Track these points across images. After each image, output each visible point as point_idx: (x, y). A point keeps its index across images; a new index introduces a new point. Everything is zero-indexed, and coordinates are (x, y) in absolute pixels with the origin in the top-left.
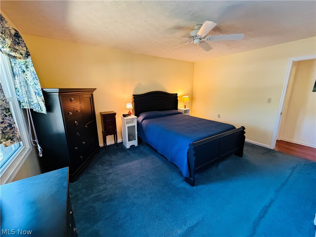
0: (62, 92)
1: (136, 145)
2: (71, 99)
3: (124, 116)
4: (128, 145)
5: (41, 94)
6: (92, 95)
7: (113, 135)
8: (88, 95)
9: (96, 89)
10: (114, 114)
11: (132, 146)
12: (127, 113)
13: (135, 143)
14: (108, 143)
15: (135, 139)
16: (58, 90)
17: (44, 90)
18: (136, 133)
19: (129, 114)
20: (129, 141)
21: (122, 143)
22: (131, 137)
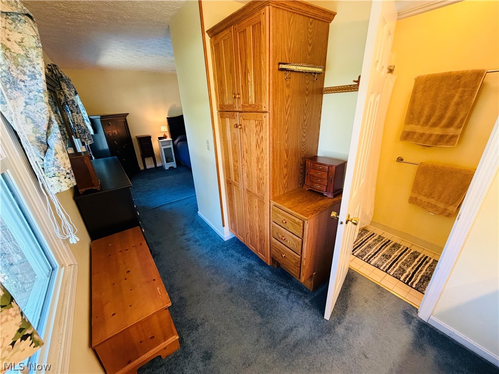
0: (102, 117)
1: (175, 166)
2: (109, 124)
3: (160, 138)
4: (167, 166)
5: (89, 120)
6: (126, 119)
7: (152, 158)
8: (122, 120)
9: (128, 114)
10: (150, 137)
11: (171, 168)
12: (162, 136)
13: (173, 164)
14: (148, 167)
15: (173, 161)
16: (100, 117)
17: (90, 117)
18: (173, 154)
19: (165, 137)
20: (167, 162)
21: (162, 166)
22: (169, 160)
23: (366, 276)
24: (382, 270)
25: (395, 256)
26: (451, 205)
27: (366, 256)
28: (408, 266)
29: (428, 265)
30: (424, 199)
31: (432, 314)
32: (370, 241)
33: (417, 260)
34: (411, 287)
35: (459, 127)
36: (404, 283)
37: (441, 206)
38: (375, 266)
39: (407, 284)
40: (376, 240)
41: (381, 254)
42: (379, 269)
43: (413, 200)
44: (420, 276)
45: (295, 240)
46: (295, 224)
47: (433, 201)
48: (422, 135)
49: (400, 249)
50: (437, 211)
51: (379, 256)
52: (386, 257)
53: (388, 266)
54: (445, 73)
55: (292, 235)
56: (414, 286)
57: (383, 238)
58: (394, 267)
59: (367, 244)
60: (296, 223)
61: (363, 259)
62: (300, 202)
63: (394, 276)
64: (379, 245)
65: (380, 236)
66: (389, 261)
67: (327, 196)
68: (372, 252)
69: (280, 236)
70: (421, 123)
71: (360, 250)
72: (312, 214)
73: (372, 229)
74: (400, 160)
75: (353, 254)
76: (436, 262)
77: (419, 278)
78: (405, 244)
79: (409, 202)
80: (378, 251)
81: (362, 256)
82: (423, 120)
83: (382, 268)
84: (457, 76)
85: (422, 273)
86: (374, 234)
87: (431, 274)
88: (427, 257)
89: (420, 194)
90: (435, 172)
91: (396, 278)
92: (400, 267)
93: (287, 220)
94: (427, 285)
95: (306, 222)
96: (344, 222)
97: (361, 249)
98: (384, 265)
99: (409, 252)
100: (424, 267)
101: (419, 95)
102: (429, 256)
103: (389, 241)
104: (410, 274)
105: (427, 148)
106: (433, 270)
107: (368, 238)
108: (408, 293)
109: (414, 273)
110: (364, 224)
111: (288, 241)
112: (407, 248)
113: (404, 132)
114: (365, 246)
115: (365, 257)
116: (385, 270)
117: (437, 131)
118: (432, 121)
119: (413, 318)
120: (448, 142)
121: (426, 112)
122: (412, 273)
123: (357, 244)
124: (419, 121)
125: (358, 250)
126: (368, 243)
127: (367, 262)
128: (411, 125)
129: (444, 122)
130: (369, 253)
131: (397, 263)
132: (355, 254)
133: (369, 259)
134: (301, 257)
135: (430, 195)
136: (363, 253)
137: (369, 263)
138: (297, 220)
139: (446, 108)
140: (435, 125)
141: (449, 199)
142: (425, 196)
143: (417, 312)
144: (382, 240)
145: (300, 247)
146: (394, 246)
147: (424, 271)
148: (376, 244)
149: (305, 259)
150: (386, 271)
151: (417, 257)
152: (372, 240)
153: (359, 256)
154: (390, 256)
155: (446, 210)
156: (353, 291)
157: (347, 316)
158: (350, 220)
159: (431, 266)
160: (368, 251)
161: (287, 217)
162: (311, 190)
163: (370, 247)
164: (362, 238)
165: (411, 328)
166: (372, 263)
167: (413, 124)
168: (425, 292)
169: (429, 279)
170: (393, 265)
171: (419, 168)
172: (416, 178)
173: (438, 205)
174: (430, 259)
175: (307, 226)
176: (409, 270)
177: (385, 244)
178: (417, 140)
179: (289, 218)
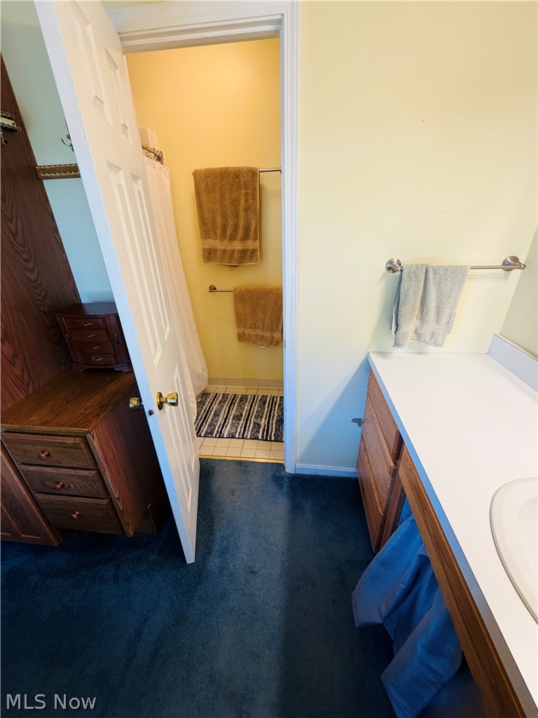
23: (223, 458)
24: (239, 438)
25: (246, 412)
26: (276, 331)
27: (216, 429)
28: (261, 417)
29: (277, 406)
30: (252, 332)
31: (296, 462)
32: (215, 407)
33: (267, 405)
34: (271, 441)
35: (255, 239)
36: (263, 440)
37: (268, 335)
38: (229, 438)
39: (266, 440)
40: (221, 402)
41: (231, 418)
42: (235, 438)
43: (241, 337)
44: (274, 422)
45: (85, 478)
46: (69, 450)
47: (259, 332)
48: (224, 252)
49: (248, 400)
50: (266, 341)
51: (230, 421)
52: (237, 418)
53: (243, 429)
54: (222, 168)
55: (72, 472)
56: (273, 439)
57: (228, 395)
58: (249, 427)
59: (213, 413)
60: (71, 448)
61: (214, 436)
62: (68, 402)
63: (252, 439)
64: (226, 408)
65: (224, 394)
66: (241, 422)
67: (122, 372)
68: (221, 420)
69: (51, 484)
70: (219, 236)
71: (207, 426)
72: (98, 415)
73: (212, 390)
74: (213, 289)
75: (200, 436)
76: (282, 398)
77: (274, 425)
78: (251, 393)
79: (239, 340)
80: (227, 415)
81: (211, 433)
82: (219, 231)
83: (237, 436)
84: (235, 174)
85: (275, 419)
86: (217, 394)
87: (283, 414)
88: (274, 397)
89: (246, 327)
90: (251, 297)
91: (255, 439)
92: (254, 423)
93: (50, 449)
94: (283, 429)
95: (89, 436)
96: (156, 409)
97: (208, 423)
98: (239, 431)
99: (257, 399)
100: (274, 410)
101: (204, 197)
102: (276, 395)
103: (235, 395)
104: (265, 425)
105: (235, 268)
106: (283, 409)
107: (212, 404)
108: (270, 450)
109: (268, 423)
110: (201, 388)
111: (72, 486)
112: (255, 396)
113: (204, 250)
114: (211, 417)
115: (215, 432)
116: (241, 437)
117: (237, 246)
118: (229, 232)
119: (282, 478)
120: (251, 259)
121: (219, 220)
122: (266, 423)
123: (201, 418)
124: (215, 234)
125: (205, 427)
126: (214, 410)
127: (220, 437)
128: (210, 241)
129: (241, 232)
130: (219, 424)
131: (251, 420)
132: (202, 435)
133: (221, 432)
134: (111, 499)
135: (254, 327)
136: (212, 427)
137: (223, 437)
138: (70, 441)
139: (237, 216)
140: (233, 238)
141: (272, 325)
142: (251, 328)
143: (284, 468)
144: (227, 398)
145: (99, 484)
146: (241, 400)
147: (276, 414)
148: (223, 406)
149: (119, 498)
150: (243, 438)
151: (266, 401)
152: (217, 404)
153: (209, 434)
154: (241, 415)
155: (273, 338)
156: (214, 489)
157: (217, 533)
158: (164, 400)
159: (279, 405)
160: (217, 422)
161: (46, 443)
162: (88, 370)
163: (217, 415)
164: (204, 407)
165: (285, 492)
166: (225, 436)
167: (210, 238)
168: (284, 439)
169: (283, 422)
170: (248, 425)
171: (235, 296)
172: (236, 308)
173: (266, 335)
174: (277, 397)
175: (95, 444)
176: (263, 422)
177: (232, 403)
178: (222, 260)
179: (51, 444)
